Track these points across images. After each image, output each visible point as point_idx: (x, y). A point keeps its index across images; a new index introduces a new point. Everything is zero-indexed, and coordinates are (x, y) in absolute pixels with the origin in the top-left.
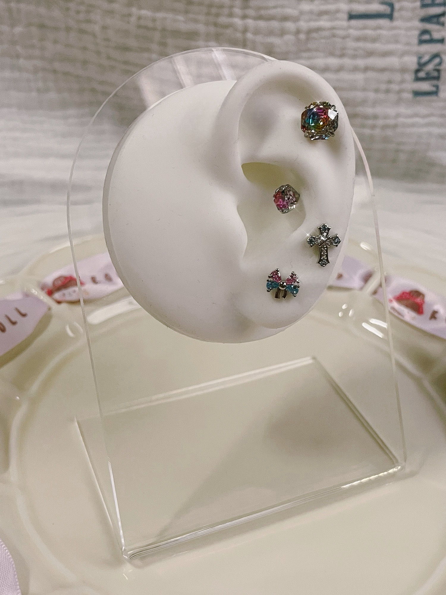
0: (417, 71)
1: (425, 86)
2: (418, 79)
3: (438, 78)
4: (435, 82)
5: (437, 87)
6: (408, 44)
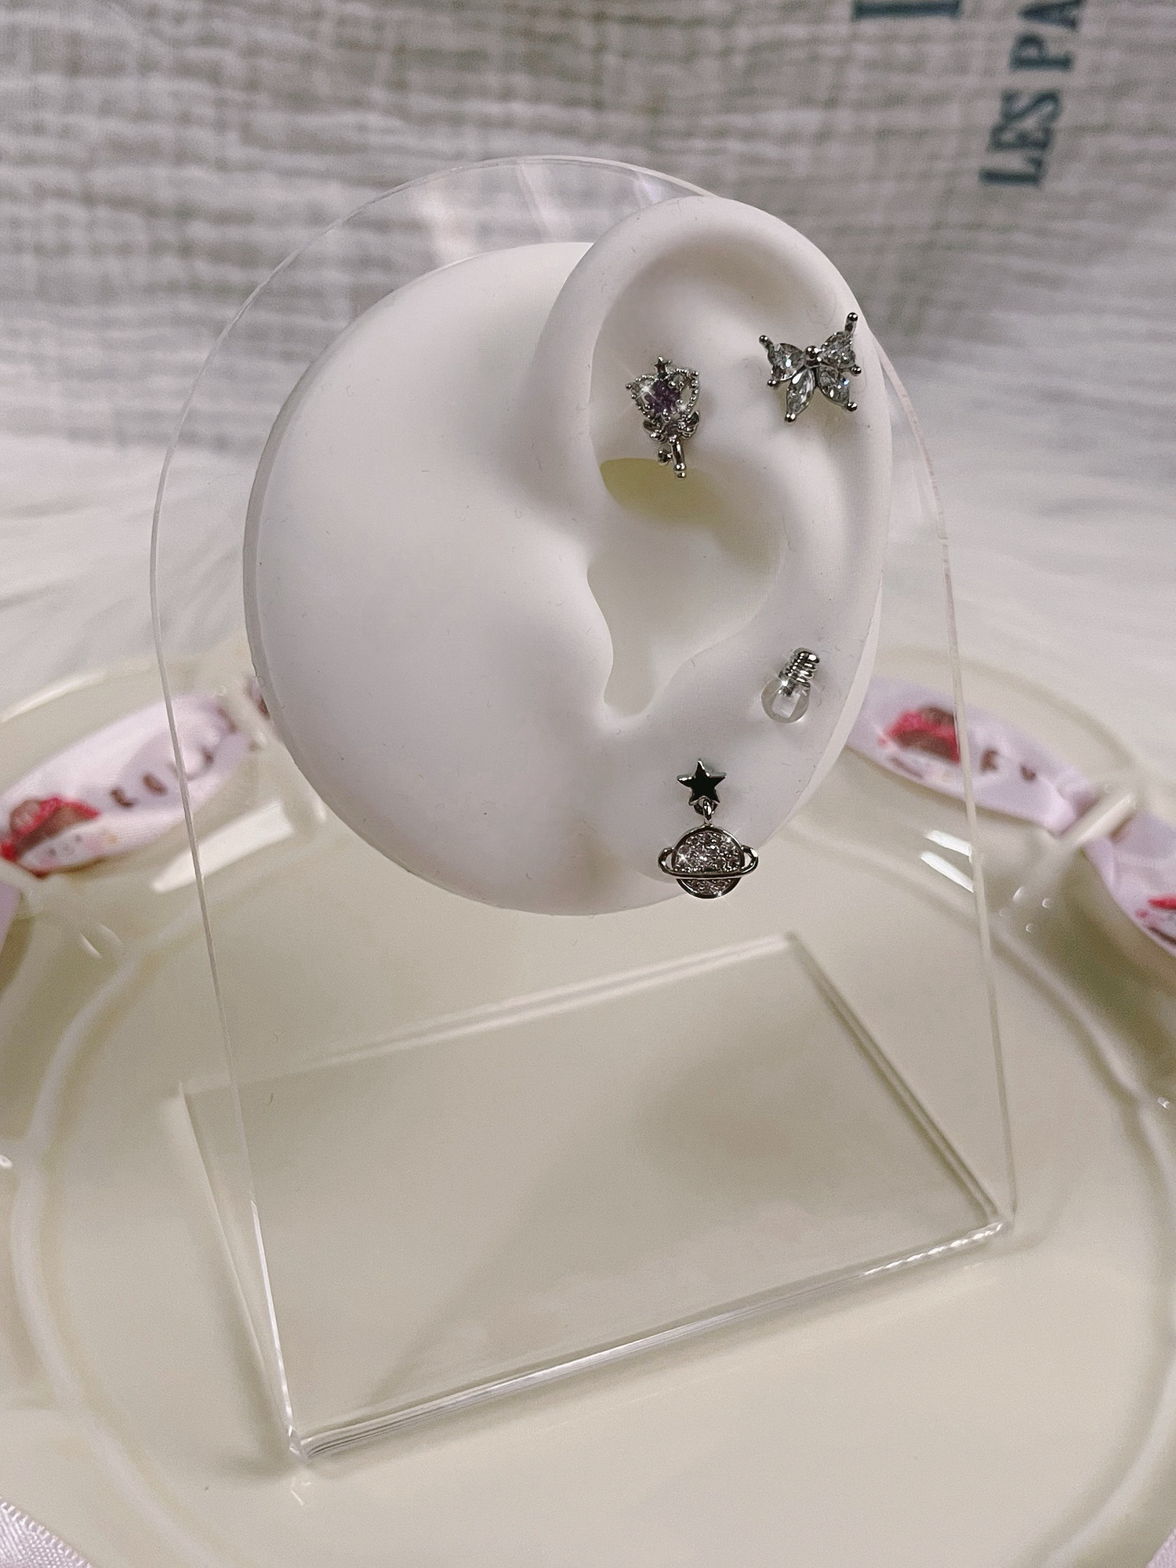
0: (998, 131)
1: (1014, 162)
2: (998, 146)
3: (1043, 144)
4: (1035, 153)
5: (1038, 163)
6: (988, 72)
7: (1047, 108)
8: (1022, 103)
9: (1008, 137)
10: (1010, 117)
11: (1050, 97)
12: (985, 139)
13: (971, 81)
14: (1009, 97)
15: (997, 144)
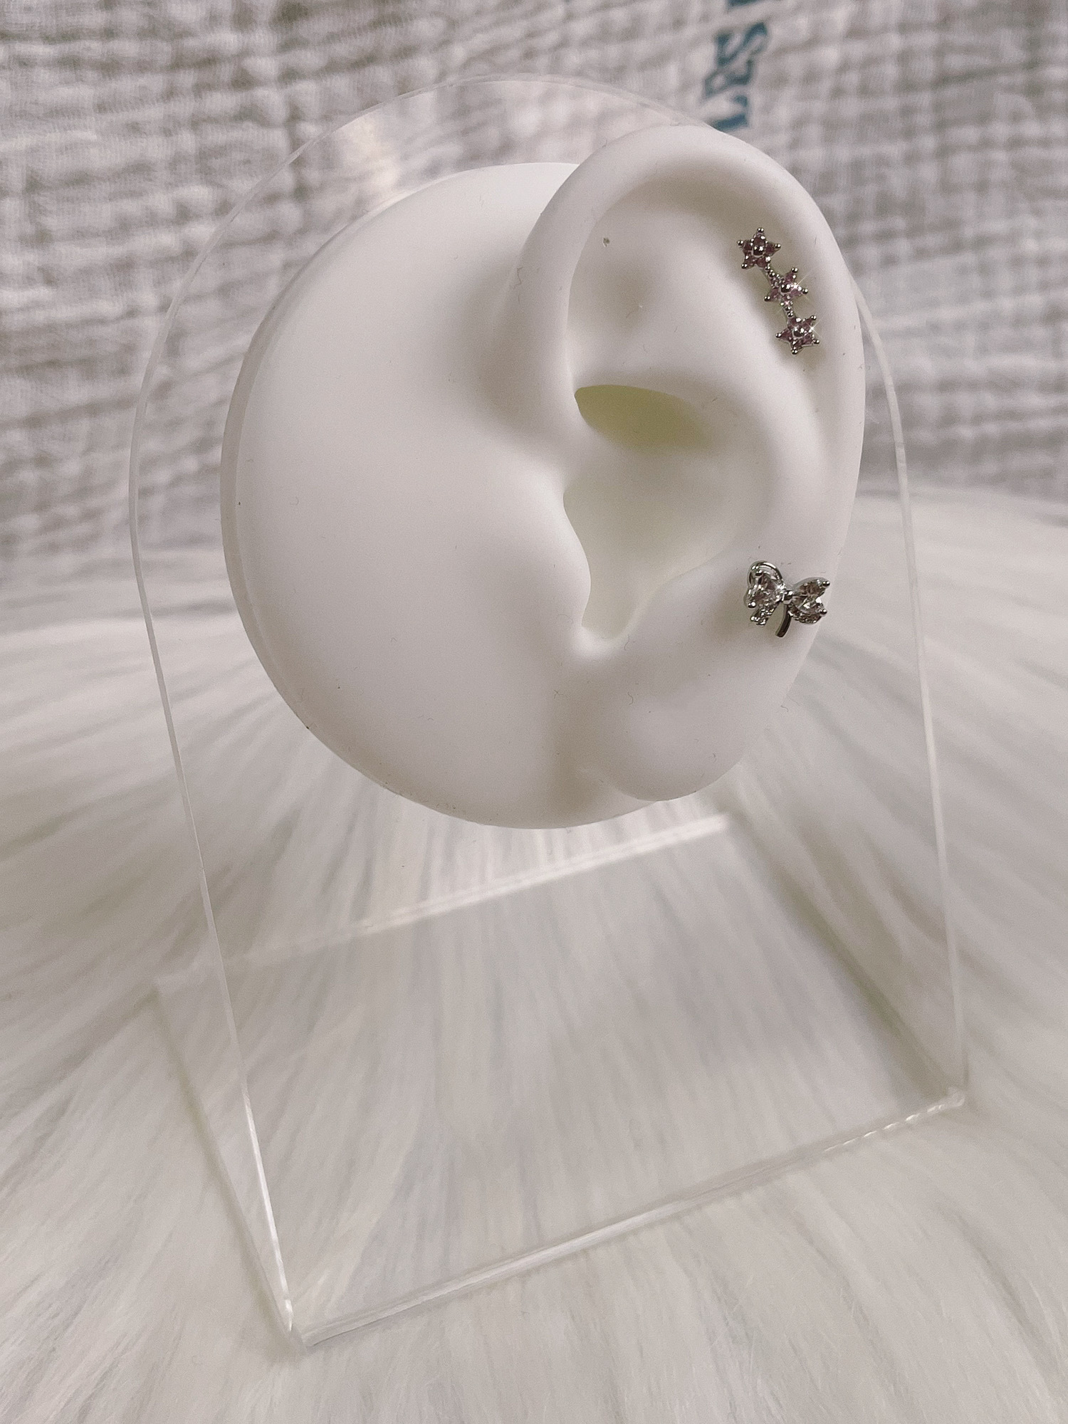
0: (708, 81)
2: (709, 94)
3: (748, 78)
4: (740, 90)
5: (743, 100)
6: (705, 18)
7: (758, 40)
8: (736, 41)
9: (719, 81)
10: (723, 61)
11: (759, 28)
12: (698, 90)
13: (690, 31)
14: (722, 39)
15: (709, 91)
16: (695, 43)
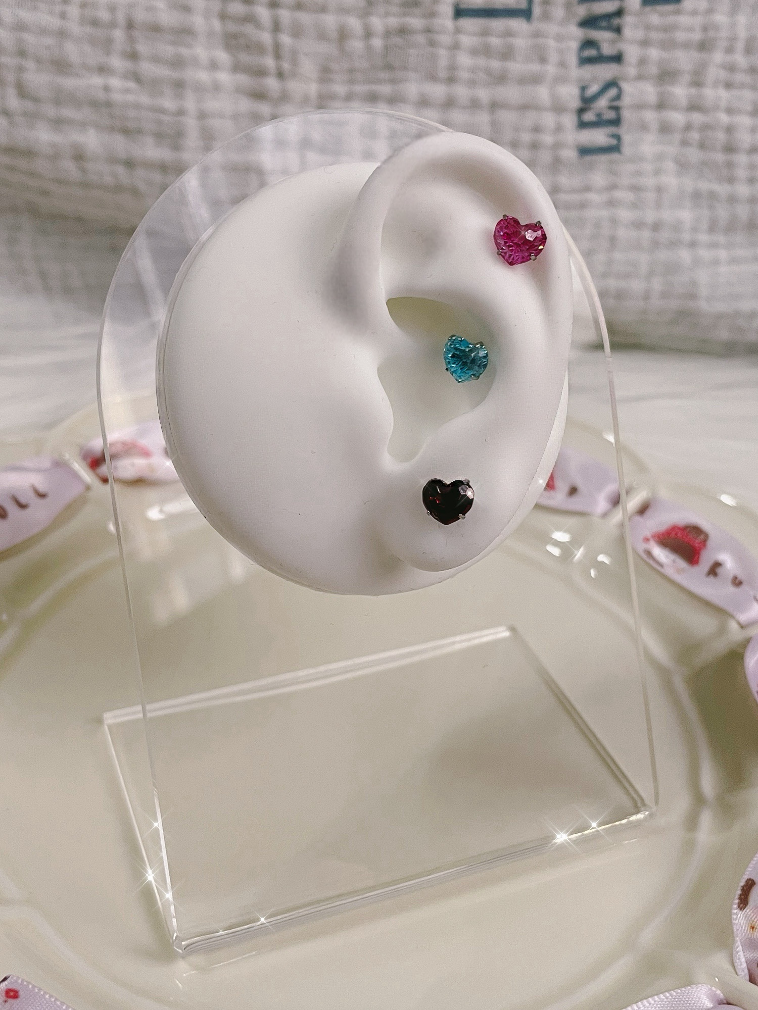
0: (581, 111)
1: (599, 137)
2: (583, 125)
3: (616, 122)
4: (612, 130)
5: (618, 137)
6: (563, 65)
7: (613, 92)
8: (594, 89)
9: (589, 116)
10: (587, 102)
11: (612, 84)
12: (572, 118)
13: (553, 69)
16: (560, 80)
